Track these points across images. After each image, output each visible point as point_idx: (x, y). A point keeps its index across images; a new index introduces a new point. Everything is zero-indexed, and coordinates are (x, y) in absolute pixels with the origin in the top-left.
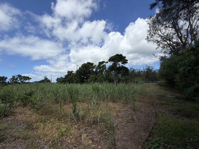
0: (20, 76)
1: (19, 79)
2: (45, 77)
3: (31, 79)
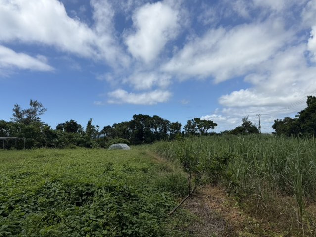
0: (197, 120)
1: (197, 127)
2: (244, 120)
3: (216, 125)
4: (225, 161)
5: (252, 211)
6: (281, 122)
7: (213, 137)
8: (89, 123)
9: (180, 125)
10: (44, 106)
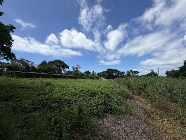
0: (131, 71)
1: (131, 73)
2: (151, 71)
3: (139, 73)
4: (145, 86)
5: (157, 107)
6: (169, 72)
7: (137, 77)
8: (93, 72)
9: (124, 73)
10: (80, 66)
